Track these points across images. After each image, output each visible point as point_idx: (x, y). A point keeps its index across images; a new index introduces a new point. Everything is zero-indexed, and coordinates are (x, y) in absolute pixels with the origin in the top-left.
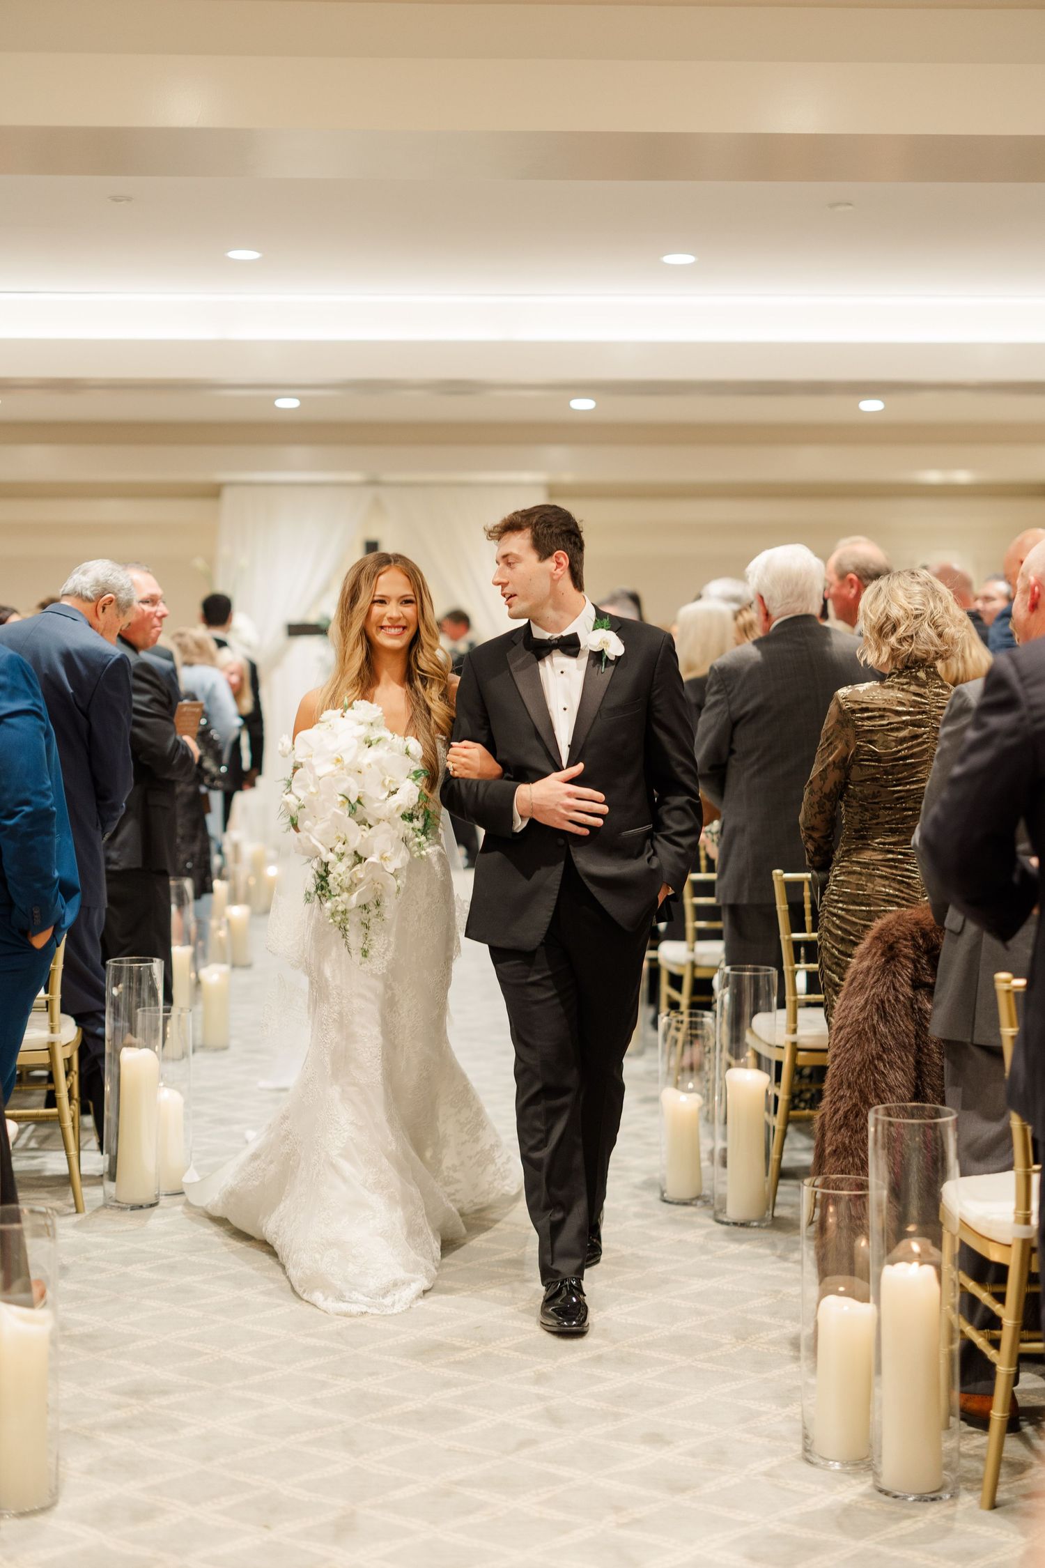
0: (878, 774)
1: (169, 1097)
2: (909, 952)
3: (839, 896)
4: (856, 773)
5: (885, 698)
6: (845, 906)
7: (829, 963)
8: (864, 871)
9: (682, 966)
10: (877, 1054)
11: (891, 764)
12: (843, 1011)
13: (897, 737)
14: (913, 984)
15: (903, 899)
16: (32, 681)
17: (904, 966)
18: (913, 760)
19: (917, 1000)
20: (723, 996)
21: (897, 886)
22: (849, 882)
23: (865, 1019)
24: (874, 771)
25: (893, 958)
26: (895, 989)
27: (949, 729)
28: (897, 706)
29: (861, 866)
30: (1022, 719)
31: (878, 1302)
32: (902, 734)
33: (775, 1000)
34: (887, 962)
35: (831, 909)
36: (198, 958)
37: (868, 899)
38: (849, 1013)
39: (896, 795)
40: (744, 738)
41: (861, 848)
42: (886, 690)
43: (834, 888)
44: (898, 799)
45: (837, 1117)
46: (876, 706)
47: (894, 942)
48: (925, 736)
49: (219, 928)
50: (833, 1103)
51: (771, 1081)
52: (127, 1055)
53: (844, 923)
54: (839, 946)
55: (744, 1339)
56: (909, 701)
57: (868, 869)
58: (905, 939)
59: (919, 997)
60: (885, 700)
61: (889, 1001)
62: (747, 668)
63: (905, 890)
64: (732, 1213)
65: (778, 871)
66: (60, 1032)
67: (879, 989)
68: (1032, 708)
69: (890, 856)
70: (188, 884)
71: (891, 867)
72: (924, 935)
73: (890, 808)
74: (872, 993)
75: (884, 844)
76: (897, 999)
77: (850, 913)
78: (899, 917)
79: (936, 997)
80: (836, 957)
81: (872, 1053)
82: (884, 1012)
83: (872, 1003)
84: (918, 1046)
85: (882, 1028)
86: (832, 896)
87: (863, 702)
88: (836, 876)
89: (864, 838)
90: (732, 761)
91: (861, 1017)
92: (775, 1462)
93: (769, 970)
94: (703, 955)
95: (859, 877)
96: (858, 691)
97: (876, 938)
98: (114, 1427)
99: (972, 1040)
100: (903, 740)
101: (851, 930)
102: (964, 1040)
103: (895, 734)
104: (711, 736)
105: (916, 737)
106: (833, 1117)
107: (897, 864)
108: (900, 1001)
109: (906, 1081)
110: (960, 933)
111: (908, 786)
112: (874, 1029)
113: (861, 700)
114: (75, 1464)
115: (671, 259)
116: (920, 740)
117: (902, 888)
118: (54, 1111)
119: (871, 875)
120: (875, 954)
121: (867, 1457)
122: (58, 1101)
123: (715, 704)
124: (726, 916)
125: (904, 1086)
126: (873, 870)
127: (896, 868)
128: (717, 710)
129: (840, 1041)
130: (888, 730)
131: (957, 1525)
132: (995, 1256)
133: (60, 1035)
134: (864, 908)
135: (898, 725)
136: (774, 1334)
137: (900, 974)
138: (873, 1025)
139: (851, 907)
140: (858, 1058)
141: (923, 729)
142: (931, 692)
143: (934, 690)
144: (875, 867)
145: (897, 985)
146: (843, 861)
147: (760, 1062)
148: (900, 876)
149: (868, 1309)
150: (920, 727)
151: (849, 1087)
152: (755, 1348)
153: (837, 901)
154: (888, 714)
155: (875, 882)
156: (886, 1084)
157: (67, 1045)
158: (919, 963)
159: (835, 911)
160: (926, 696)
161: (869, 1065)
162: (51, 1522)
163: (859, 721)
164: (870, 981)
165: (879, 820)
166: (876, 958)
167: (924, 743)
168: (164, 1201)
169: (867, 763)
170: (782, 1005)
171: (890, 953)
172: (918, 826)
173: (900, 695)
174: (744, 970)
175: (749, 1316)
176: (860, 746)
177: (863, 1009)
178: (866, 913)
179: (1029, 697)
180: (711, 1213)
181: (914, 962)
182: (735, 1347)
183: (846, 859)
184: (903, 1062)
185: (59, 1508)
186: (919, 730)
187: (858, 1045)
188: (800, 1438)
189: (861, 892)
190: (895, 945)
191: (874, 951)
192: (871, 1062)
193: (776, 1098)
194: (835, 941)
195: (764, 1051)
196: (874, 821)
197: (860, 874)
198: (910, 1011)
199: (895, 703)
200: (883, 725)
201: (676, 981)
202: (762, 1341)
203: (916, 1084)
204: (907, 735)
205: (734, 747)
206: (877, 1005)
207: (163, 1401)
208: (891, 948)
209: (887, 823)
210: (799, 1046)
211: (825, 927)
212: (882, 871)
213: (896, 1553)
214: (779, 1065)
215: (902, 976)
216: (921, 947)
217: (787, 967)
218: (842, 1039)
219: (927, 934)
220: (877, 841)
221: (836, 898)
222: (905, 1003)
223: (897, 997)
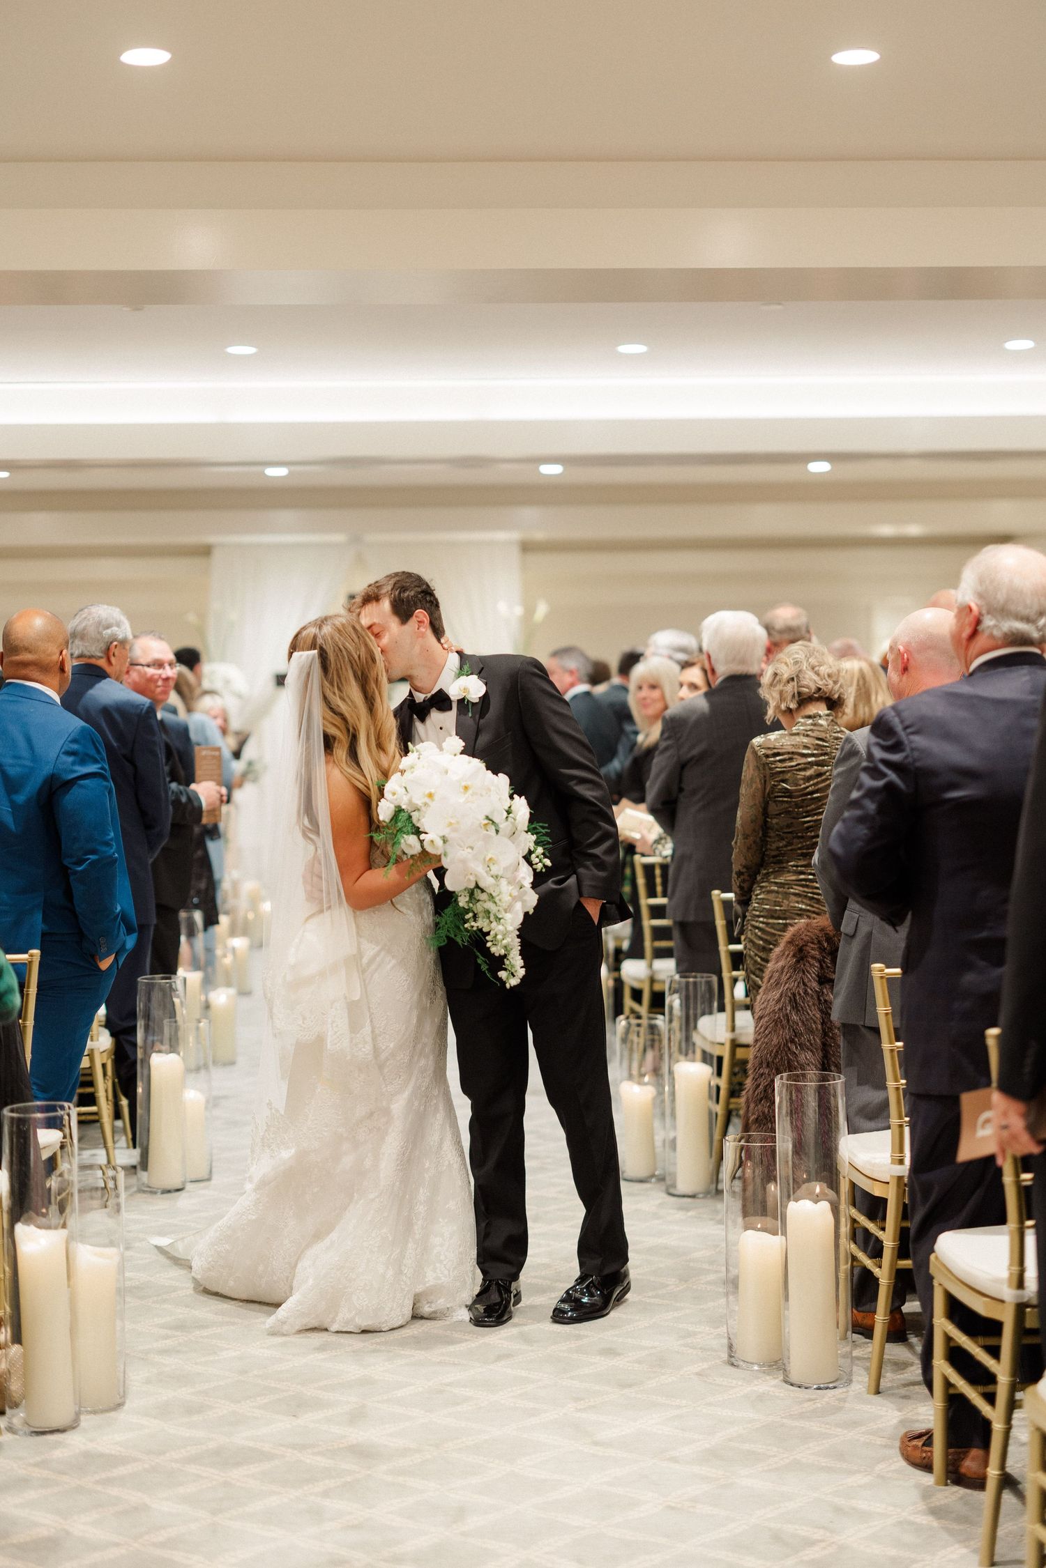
0: (790, 807)
1: (193, 1096)
2: (816, 953)
3: (761, 912)
4: (773, 808)
5: (793, 743)
6: (765, 920)
7: (753, 969)
8: (781, 890)
9: (641, 981)
10: (790, 1038)
11: (800, 799)
12: (763, 1003)
13: (805, 776)
14: (819, 980)
15: (814, 912)
16: (100, 748)
17: (812, 965)
18: (819, 795)
19: (823, 993)
20: (674, 1002)
21: (808, 902)
22: (768, 899)
23: (780, 1009)
24: (787, 805)
25: (802, 959)
26: (804, 984)
27: (840, 769)
28: (803, 749)
29: (778, 885)
30: (906, 757)
31: (784, 1233)
32: (808, 773)
33: (716, 1004)
34: (798, 962)
35: (754, 923)
36: (208, 983)
37: (785, 914)
38: (767, 1005)
39: (806, 825)
40: (692, 779)
41: (778, 871)
42: (793, 737)
43: (756, 905)
44: (808, 828)
45: (758, 1091)
46: (786, 751)
47: (803, 946)
48: (828, 774)
49: (225, 956)
50: (755, 1079)
51: (713, 1073)
52: (157, 1060)
53: (764, 934)
54: (761, 954)
55: (686, 1281)
56: (813, 745)
57: (784, 888)
58: (813, 943)
59: (825, 990)
60: (793, 745)
61: (800, 994)
62: (694, 718)
63: (815, 905)
64: (683, 1186)
65: (716, 892)
66: (98, 1040)
67: (791, 985)
68: (912, 749)
69: (802, 877)
70: (198, 916)
71: (803, 886)
72: (829, 939)
73: (802, 837)
74: (785, 988)
75: (797, 866)
76: (806, 992)
77: (770, 926)
78: (807, 925)
79: (835, 990)
80: (759, 964)
81: (786, 1037)
82: (796, 1003)
83: (786, 996)
84: (824, 1030)
85: (795, 1017)
86: (754, 912)
87: (774, 748)
88: (757, 895)
89: (780, 862)
90: (683, 799)
91: (777, 1008)
92: (705, 1365)
93: (710, 977)
94: (660, 971)
95: (777, 895)
96: (770, 739)
97: (790, 942)
98: (164, 1352)
99: (864, 1023)
100: (809, 779)
101: (771, 940)
102: (858, 1023)
103: (803, 773)
104: (663, 776)
105: (820, 775)
106: (755, 1091)
107: (808, 883)
108: (808, 994)
109: (815, 1060)
110: (853, 936)
111: (816, 817)
112: (787, 1017)
113: (772, 746)
114: (137, 1377)
115: (624, 349)
116: (824, 777)
117: (812, 904)
118: (94, 1109)
119: (786, 893)
120: (788, 955)
121: (780, 1360)
122: (97, 1099)
123: (666, 749)
124: (676, 934)
125: (812, 1064)
126: (788, 888)
127: (807, 886)
128: (668, 754)
129: (760, 1029)
130: (797, 770)
131: (847, 1405)
132: (877, 1192)
133: (97, 1043)
134: (781, 921)
135: (805, 766)
136: (712, 1277)
137: (808, 972)
138: (787, 1015)
139: (771, 921)
140: (775, 1041)
141: (826, 768)
142: (831, 736)
143: (834, 734)
144: (790, 886)
145: (806, 980)
146: (763, 882)
147: (706, 1058)
148: (811, 893)
149: (778, 1240)
150: (823, 766)
151: (768, 1066)
152: (695, 1287)
153: (759, 916)
154: (796, 756)
155: (790, 899)
156: (797, 1062)
157: (104, 1052)
158: (824, 962)
159: (757, 924)
160: (827, 739)
161: (783, 1048)
162: (121, 1416)
163: (772, 764)
164: (784, 978)
165: (793, 847)
166: (788, 959)
167: (827, 779)
168: (189, 1187)
169: (781, 799)
170: (722, 1009)
171: (800, 954)
172: (816, 851)
173: (805, 740)
174: (689, 977)
175: (692, 1264)
176: (774, 785)
177: (779, 1001)
178: (782, 926)
179: (911, 742)
180: (664, 1188)
181: (819, 961)
182: (678, 1287)
183: (765, 880)
184: (811, 1044)
185: (126, 1407)
186: (823, 768)
187: (775, 1031)
188: (726, 1349)
189: (778, 908)
190: (804, 948)
191: (786, 953)
192: (786, 1045)
193: (718, 1088)
194: (758, 950)
195: (709, 1049)
196: (789, 848)
197: (777, 892)
198: (816, 1002)
199: (801, 747)
200: (792, 766)
201: (637, 995)
202: (702, 1282)
203: (823, 1062)
204: (813, 773)
205: (683, 786)
206: (790, 998)
207: (205, 1333)
208: (801, 950)
209: (800, 849)
210: (738, 1042)
211: (749, 938)
212: (796, 889)
213: (796, 1423)
214: (720, 1059)
215: (810, 973)
216: (826, 949)
217: (726, 975)
218: (761, 1027)
219: (831, 938)
220: (792, 863)
221: (757, 913)
222: (812, 996)
223: (806, 991)
